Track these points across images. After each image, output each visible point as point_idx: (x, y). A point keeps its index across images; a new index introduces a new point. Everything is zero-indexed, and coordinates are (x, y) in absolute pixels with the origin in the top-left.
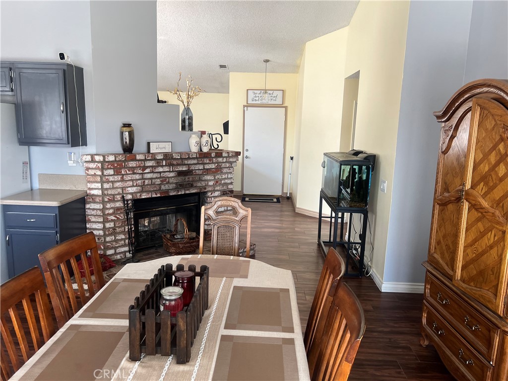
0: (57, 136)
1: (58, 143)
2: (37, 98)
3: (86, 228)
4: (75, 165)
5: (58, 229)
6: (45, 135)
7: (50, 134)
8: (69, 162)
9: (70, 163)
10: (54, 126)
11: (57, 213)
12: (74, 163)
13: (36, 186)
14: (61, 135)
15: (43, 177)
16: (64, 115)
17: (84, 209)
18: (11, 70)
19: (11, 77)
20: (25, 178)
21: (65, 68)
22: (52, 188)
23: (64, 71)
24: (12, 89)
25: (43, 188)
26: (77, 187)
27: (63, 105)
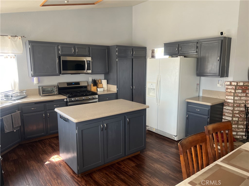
0: (214, 72)
1: (214, 75)
2: (207, 55)
3: (222, 118)
5: (209, 116)
6: (208, 72)
7: (211, 71)
8: (218, 85)
10: (213, 67)
11: (210, 108)
12: (220, 85)
13: (201, 95)
14: (216, 72)
15: (204, 91)
16: (219, 62)
18: (197, 43)
19: (197, 46)
20: (197, 91)
21: (223, 39)
22: (208, 97)
23: (222, 40)
24: (197, 51)
25: (204, 96)
26: (220, 97)
27: (219, 57)
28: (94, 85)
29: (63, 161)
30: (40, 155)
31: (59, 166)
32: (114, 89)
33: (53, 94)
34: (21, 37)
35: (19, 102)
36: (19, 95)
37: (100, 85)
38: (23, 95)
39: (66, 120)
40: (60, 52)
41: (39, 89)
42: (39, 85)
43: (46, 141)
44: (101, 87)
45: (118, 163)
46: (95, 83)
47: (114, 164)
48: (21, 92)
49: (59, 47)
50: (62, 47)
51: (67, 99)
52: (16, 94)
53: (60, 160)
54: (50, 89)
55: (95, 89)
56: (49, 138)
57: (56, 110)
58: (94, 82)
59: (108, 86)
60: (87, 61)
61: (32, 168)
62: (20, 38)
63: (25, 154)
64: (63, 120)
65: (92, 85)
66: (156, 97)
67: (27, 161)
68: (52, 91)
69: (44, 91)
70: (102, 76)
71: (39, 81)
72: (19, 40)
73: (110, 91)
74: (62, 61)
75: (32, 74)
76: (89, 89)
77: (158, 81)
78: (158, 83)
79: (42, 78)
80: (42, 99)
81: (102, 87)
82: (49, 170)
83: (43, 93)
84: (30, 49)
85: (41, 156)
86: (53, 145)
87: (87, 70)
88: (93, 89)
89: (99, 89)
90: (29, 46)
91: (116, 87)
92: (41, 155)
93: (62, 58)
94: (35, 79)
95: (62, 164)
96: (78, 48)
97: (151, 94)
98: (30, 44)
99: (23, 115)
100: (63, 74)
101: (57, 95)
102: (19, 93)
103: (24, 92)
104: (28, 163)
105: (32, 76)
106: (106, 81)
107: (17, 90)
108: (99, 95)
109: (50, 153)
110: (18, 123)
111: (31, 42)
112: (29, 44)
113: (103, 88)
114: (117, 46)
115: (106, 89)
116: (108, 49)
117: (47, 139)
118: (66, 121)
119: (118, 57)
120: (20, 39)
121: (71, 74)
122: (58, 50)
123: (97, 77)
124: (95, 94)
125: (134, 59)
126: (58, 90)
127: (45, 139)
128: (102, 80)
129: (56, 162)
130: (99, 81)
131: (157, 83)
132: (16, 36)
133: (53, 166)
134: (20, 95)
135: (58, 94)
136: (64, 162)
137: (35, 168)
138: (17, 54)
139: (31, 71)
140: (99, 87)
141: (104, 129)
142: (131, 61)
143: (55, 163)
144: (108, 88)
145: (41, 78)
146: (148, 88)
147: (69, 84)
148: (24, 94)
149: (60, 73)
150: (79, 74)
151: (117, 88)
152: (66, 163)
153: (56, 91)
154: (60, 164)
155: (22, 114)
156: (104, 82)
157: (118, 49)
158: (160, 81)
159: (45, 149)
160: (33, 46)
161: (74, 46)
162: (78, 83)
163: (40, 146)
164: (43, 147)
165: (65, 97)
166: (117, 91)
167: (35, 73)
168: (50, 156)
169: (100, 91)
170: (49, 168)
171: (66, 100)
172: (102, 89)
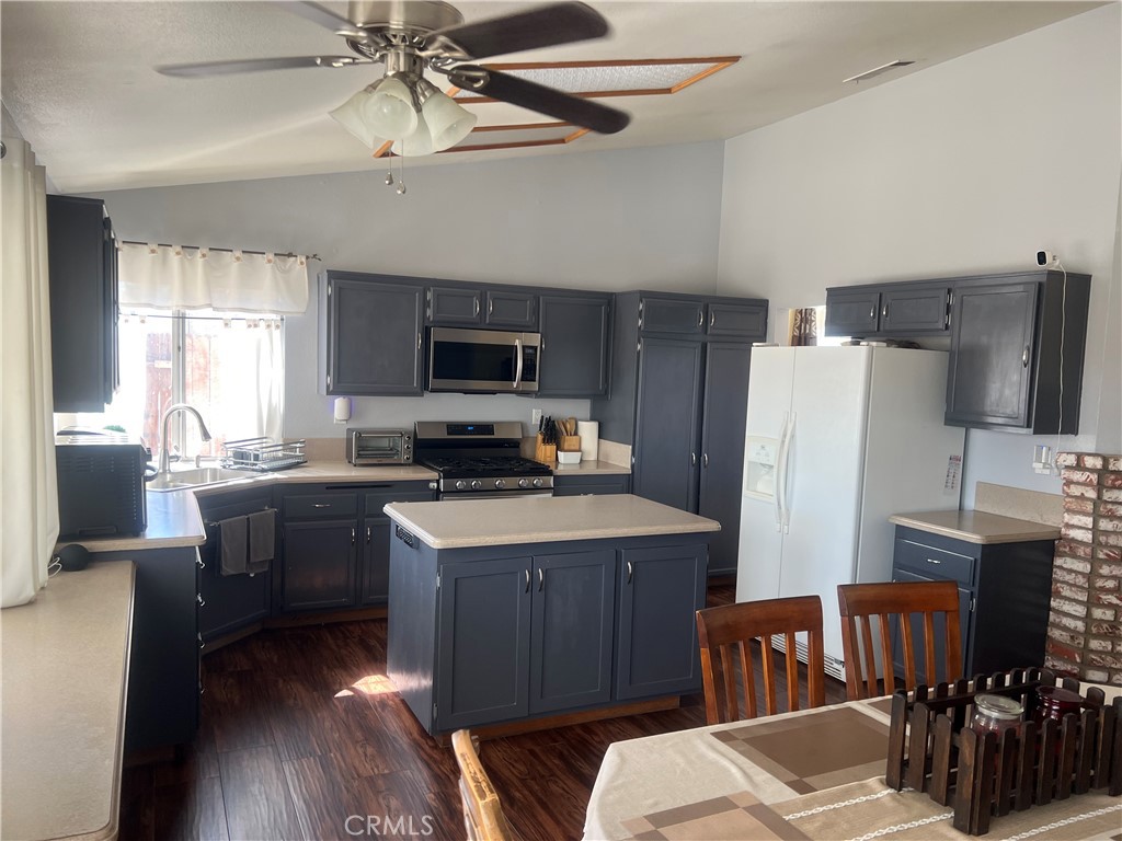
0: (1009, 411)
1: (1012, 422)
2: (984, 340)
3: (1049, 608)
4: (1047, 472)
5: (976, 590)
6: (989, 409)
7: (998, 406)
8: (1035, 465)
9: (1038, 466)
10: (1007, 392)
11: (979, 556)
12: (1044, 468)
13: (971, 503)
14: (1016, 409)
15: (983, 488)
16: (1026, 371)
17: (1051, 566)
18: (949, 291)
19: (948, 304)
20: (949, 485)
21: (1044, 279)
22: (997, 513)
23: (1040, 284)
24: (947, 325)
25: (981, 510)
26: (1045, 517)
27: (1029, 350)
28: (547, 440)
29: (396, 694)
30: (325, 668)
31: (379, 709)
32: (620, 458)
33: (395, 459)
34: (307, 258)
35: (277, 479)
36: (280, 454)
37: (569, 441)
38: (292, 457)
39: (413, 542)
40: (429, 312)
41: (349, 441)
42: (352, 425)
43: (351, 628)
44: (573, 448)
45: (585, 727)
46: (553, 432)
47: (570, 728)
48: (287, 445)
49: (429, 296)
50: (438, 296)
51: (438, 482)
52: (272, 449)
53: (386, 690)
54: (385, 443)
55: (548, 454)
56: (364, 621)
57: (388, 509)
58: (547, 425)
59: (602, 447)
60: (524, 347)
61: (291, 702)
62: (304, 260)
63: (275, 660)
64: (402, 541)
65: (540, 437)
66: (774, 500)
67: (281, 681)
68: (391, 450)
69: (365, 448)
70: (581, 408)
71: (351, 413)
72: (298, 267)
73: (606, 465)
74: (435, 342)
75: (328, 387)
76: (526, 451)
77: (785, 436)
78: (788, 441)
79: (362, 401)
80: (353, 474)
81: (577, 448)
82: (343, 715)
83: (359, 456)
84: (329, 297)
85: (325, 671)
86: (373, 642)
87: (523, 378)
88: (544, 453)
89: (565, 457)
90: (327, 290)
91: (630, 452)
92: (328, 667)
93: (437, 335)
94: (340, 404)
95: (391, 703)
96: (495, 300)
97: (760, 487)
98: (333, 282)
99: (286, 524)
100: (433, 391)
101: (409, 465)
102: (280, 448)
103: (298, 445)
104: (281, 686)
105: (328, 393)
106: (594, 426)
107: (276, 437)
108: (557, 478)
109: (358, 667)
110: (266, 551)
111: (336, 277)
112: (329, 283)
113: (579, 450)
114: (645, 295)
115: (593, 457)
116: (609, 304)
117: (358, 622)
118: (411, 546)
119: (644, 334)
120: (302, 263)
121: (465, 393)
122: (426, 304)
123: (560, 409)
124: (543, 470)
125: (709, 345)
126: (412, 449)
127: (351, 623)
128: (580, 423)
129: (372, 696)
130: (568, 426)
131: (783, 442)
132: (290, 255)
133: (359, 704)
134: (285, 457)
135: (411, 461)
136: (397, 700)
137: (300, 703)
138: (290, 315)
139: (328, 373)
140: (566, 447)
141: (536, 588)
142: (698, 351)
143: (368, 698)
144: (601, 453)
145: (360, 400)
146: (750, 462)
147: (454, 428)
148: (298, 454)
149: (425, 387)
150: (494, 393)
151: (633, 454)
152: (404, 701)
153: (405, 450)
154: (383, 702)
155: (281, 518)
156: (588, 430)
157: (646, 306)
158: (793, 436)
159: (344, 652)
160: (340, 288)
161: (482, 290)
162: (487, 428)
163: (331, 641)
164: (338, 646)
165: (434, 475)
166: (633, 466)
167: (339, 382)
168: (356, 677)
169: (567, 462)
170: (345, 710)
171: (435, 485)
172: (573, 458)
